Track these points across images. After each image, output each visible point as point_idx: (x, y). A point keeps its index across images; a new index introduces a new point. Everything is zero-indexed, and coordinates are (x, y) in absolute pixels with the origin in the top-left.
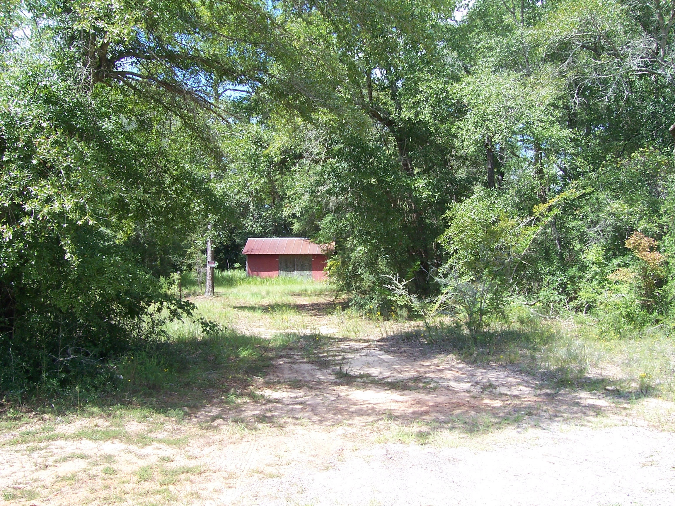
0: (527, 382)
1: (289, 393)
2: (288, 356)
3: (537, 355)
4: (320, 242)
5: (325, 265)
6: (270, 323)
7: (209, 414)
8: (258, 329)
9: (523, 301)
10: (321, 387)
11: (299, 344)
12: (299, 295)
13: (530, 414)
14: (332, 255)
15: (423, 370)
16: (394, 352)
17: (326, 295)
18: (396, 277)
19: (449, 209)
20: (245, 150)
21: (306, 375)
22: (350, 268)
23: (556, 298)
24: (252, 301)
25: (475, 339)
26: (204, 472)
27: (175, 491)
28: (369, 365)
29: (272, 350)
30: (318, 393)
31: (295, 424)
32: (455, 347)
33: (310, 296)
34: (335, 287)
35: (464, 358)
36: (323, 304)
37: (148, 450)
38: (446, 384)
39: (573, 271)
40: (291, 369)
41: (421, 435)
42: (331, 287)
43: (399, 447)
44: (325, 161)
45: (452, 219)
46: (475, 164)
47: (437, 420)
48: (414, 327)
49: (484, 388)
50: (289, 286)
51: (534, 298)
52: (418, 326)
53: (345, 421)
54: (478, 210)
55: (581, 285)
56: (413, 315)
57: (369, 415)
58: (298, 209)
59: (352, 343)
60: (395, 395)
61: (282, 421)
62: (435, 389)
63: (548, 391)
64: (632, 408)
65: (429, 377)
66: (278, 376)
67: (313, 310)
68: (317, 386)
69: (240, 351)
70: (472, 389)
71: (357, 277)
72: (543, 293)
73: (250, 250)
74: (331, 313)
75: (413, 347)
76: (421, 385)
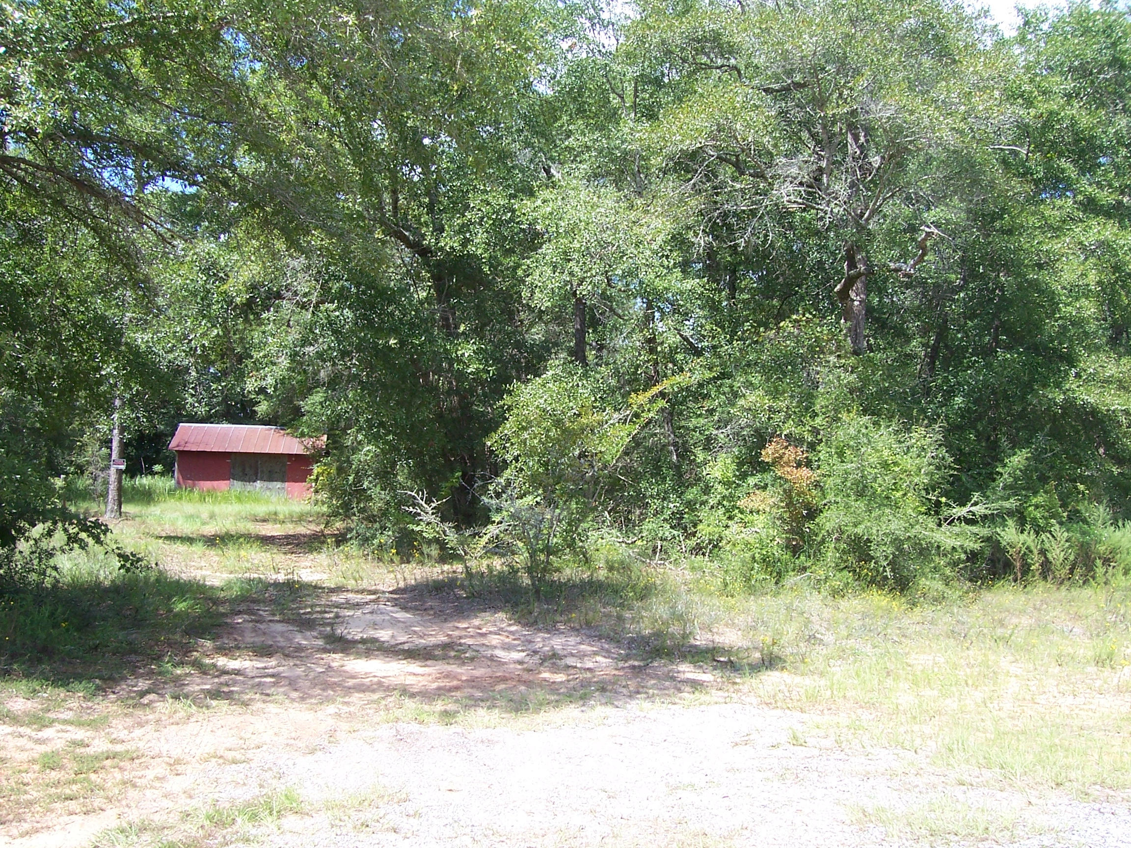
0: (608, 651)
1: (255, 662)
2: (250, 612)
3: (628, 615)
4: (303, 435)
5: (310, 472)
6: (219, 563)
7: (135, 689)
8: (199, 571)
9: (617, 537)
10: (303, 654)
11: (267, 595)
12: (264, 521)
13: (603, 690)
14: (321, 456)
15: (456, 633)
16: (416, 609)
17: (310, 522)
18: (423, 494)
19: (510, 393)
20: (188, 281)
21: (279, 639)
22: (351, 478)
23: (667, 534)
24: (186, 528)
25: (537, 592)
26: (138, 757)
27: (99, 780)
28: (375, 625)
29: (223, 602)
30: (298, 662)
31: (264, 702)
32: (507, 602)
33: (283, 522)
34: (325, 509)
35: (519, 617)
36: (304, 536)
37: (48, 733)
38: (489, 653)
39: (692, 494)
40: (254, 630)
41: (446, 714)
42: (317, 508)
43: (415, 727)
44: (317, 306)
45: (510, 409)
46: (559, 319)
47: (471, 697)
48: (448, 573)
49: (543, 660)
50: (248, 506)
51: (635, 534)
52: (454, 572)
53: (338, 699)
54: (551, 396)
55: (702, 515)
56: (447, 555)
57: (374, 691)
58: (270, 380)
59: (350, 595)
60: (414, 667)
61: (246, 697)
62: (472, 659)
63: (636, 663)
64: (743, 684)
65: (465, 644)
66: (236, 640)
67: (287, 545)
68: (297, 654)
69: (174, 603)
70: (527, 659)
71: (360, 494)
72: (648, 525)
73: (183, 443)
74: (318, 550)
75: (444, 602)
76: (453, 654)
